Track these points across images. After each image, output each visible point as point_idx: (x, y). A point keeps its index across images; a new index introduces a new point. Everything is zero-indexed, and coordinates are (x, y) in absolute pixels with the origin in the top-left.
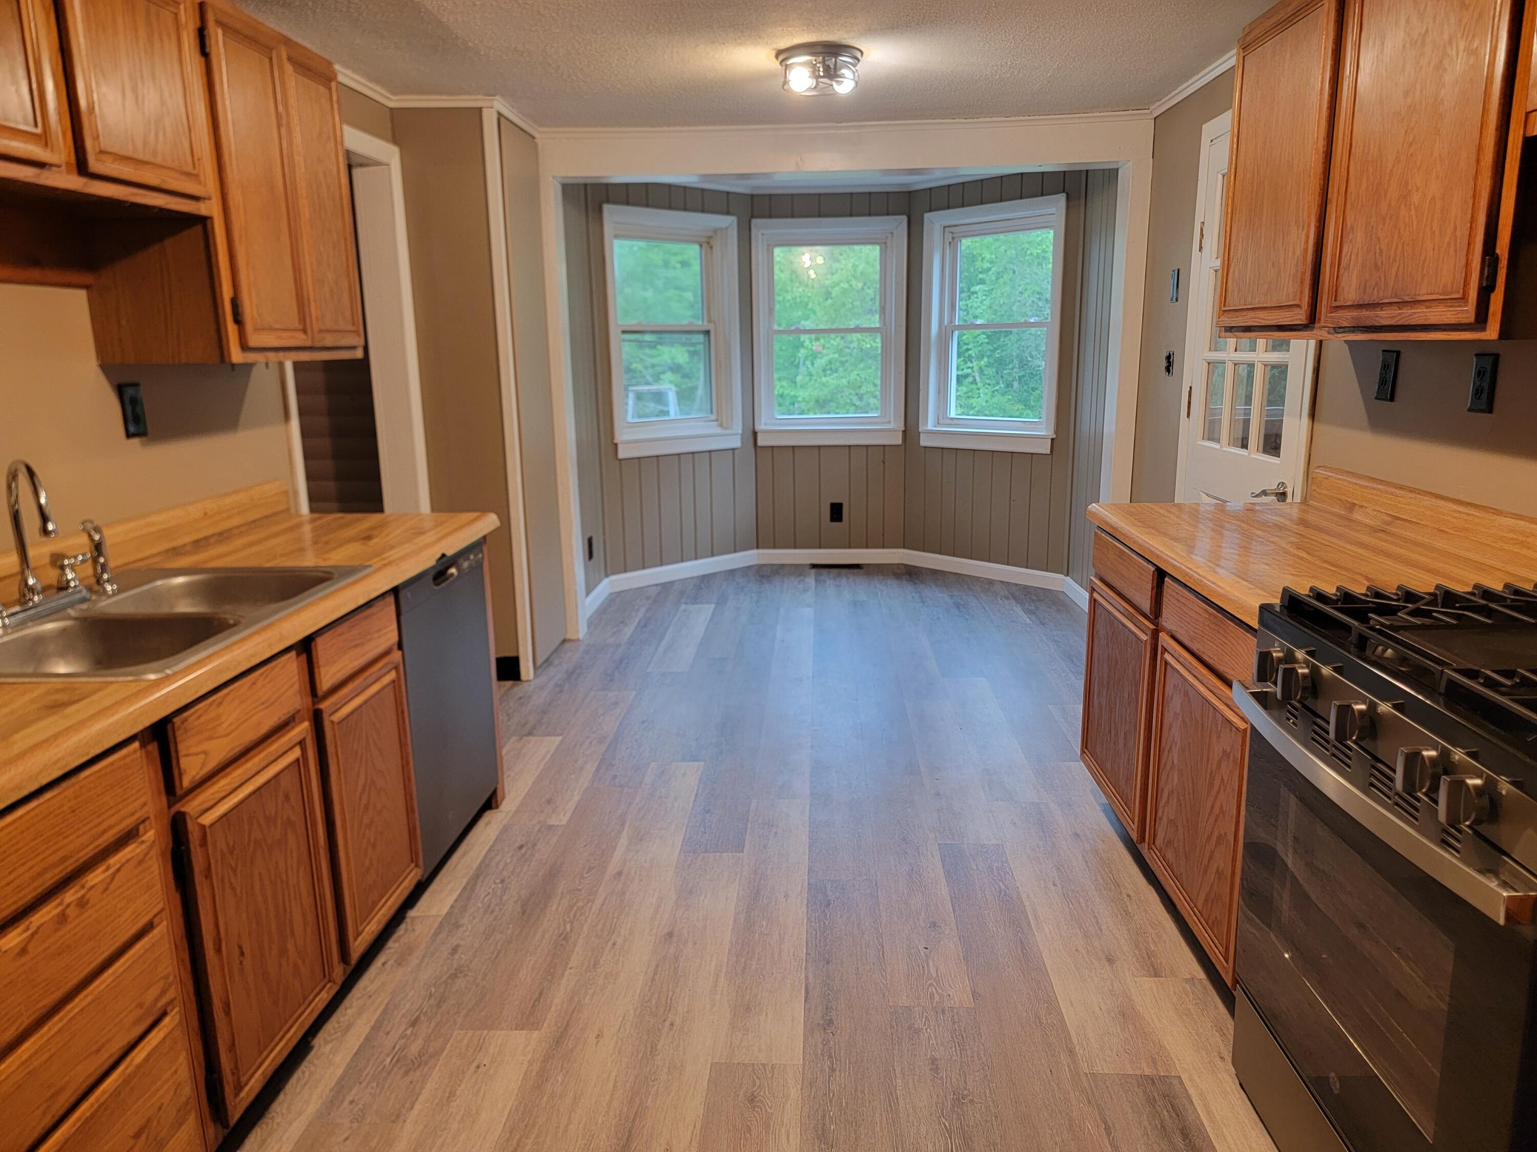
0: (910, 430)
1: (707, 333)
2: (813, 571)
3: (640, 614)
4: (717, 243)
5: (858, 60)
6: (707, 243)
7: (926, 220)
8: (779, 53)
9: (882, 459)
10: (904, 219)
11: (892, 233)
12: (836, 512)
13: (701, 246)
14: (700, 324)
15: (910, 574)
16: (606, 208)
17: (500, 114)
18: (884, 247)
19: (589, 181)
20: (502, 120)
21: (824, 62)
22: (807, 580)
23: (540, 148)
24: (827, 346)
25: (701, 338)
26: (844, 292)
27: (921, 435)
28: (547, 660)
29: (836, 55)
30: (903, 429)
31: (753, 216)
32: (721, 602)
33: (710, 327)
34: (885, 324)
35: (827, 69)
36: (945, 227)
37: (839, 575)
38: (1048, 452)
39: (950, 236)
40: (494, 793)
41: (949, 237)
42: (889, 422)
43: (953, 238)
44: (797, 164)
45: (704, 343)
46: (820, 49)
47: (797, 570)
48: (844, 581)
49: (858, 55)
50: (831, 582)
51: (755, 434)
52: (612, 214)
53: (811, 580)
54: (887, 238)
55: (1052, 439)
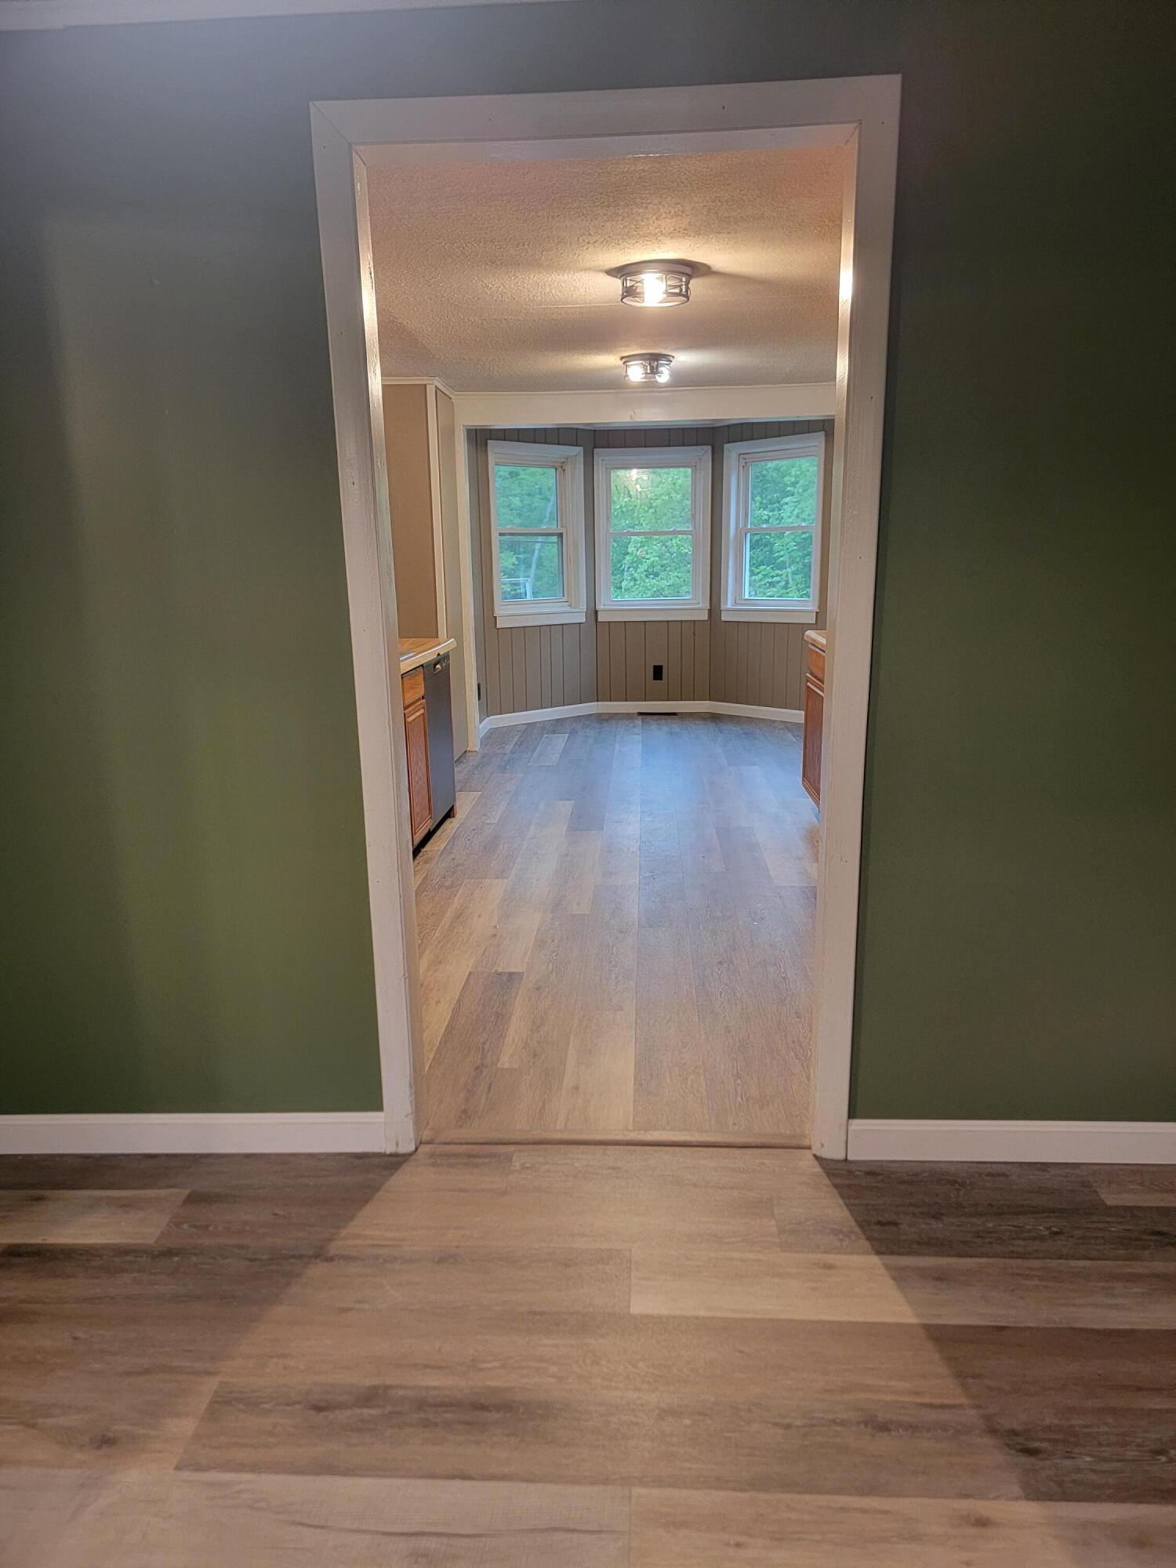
0: (714, 610)
1: (560, 535)
2: (641, 717)
3: (516, 739)
4: (568, 468)
5: (671, 361)
6: (560, 467)
7: (725, 450)
8: (622, 358)
9: (692, 631)
10: (709, 448)
11: (700, 459)
12: (658, 673)
13: (556, 469)
14: (554, 527)
15: (714, 718)
16: (489, 442)
17: (436, 387)
18: (695, 468)
19: (479, 428)
20: (438, 391)
21: (650, 364)
22: (636, 721)
23: (455, 405)
24: (649, 551)
25: (555, 539)
26: (665, 503)
27: (722, 612)
28: (458, 760)
29: (657, 360)
30: (709, 608)
31: (595, 447)
32: (573, 732)
33: (563, 531)
34: (695, 528)
35: (652, 368)
36: (739, 455)
37: (661, 719)
38: (814, 622)
39: (744, 461)
40: (452, 808)
41: (742, 462)
42: (699, 603)
43: (746, 463)
44: (631, 416)
45: (557, 543)
46: (647, 357)
47: (629, 716)
48: (663, 722)
49: (671, 359)
50: (653, 725)
51: (596, 612)
52: (495, 448)
53: (639, 721)
54: (696, 462)
55: (817, 612)
